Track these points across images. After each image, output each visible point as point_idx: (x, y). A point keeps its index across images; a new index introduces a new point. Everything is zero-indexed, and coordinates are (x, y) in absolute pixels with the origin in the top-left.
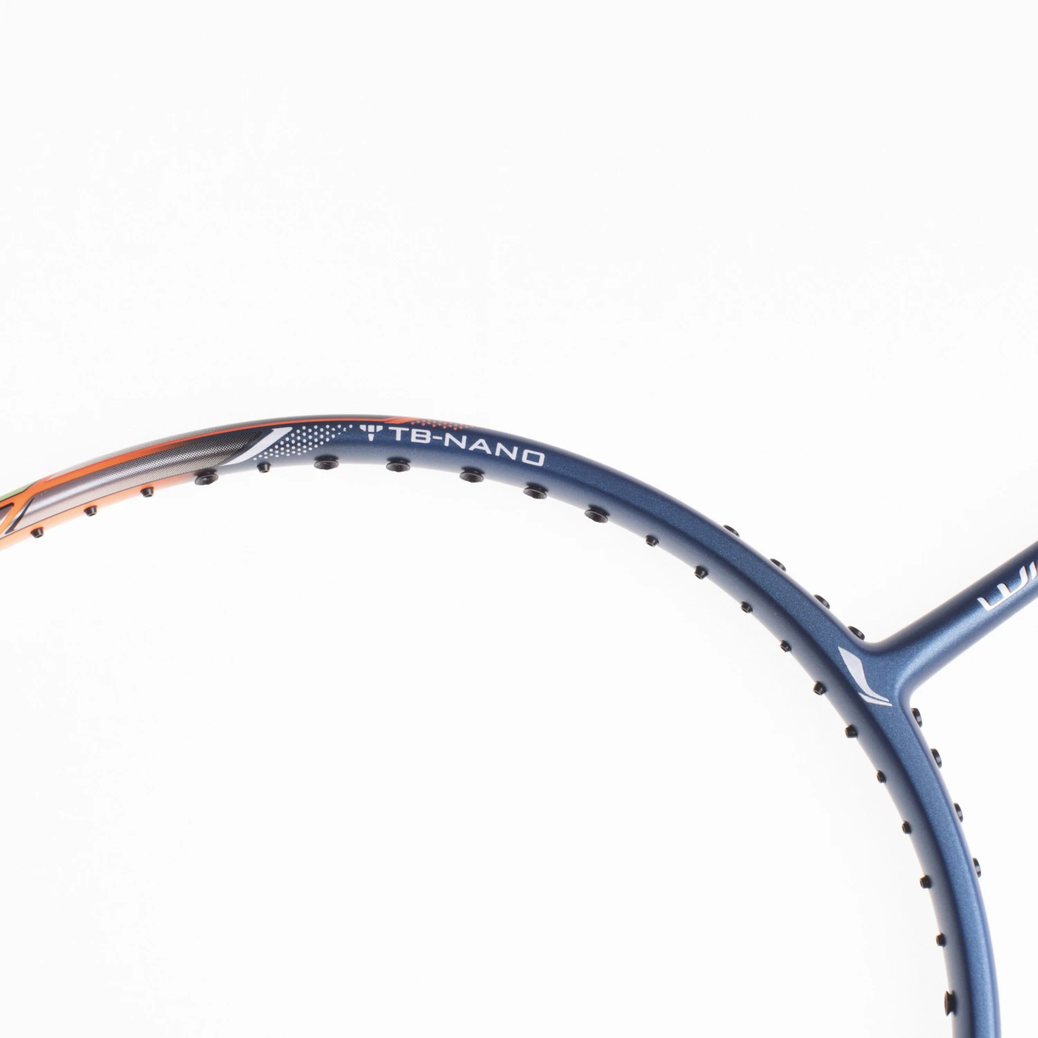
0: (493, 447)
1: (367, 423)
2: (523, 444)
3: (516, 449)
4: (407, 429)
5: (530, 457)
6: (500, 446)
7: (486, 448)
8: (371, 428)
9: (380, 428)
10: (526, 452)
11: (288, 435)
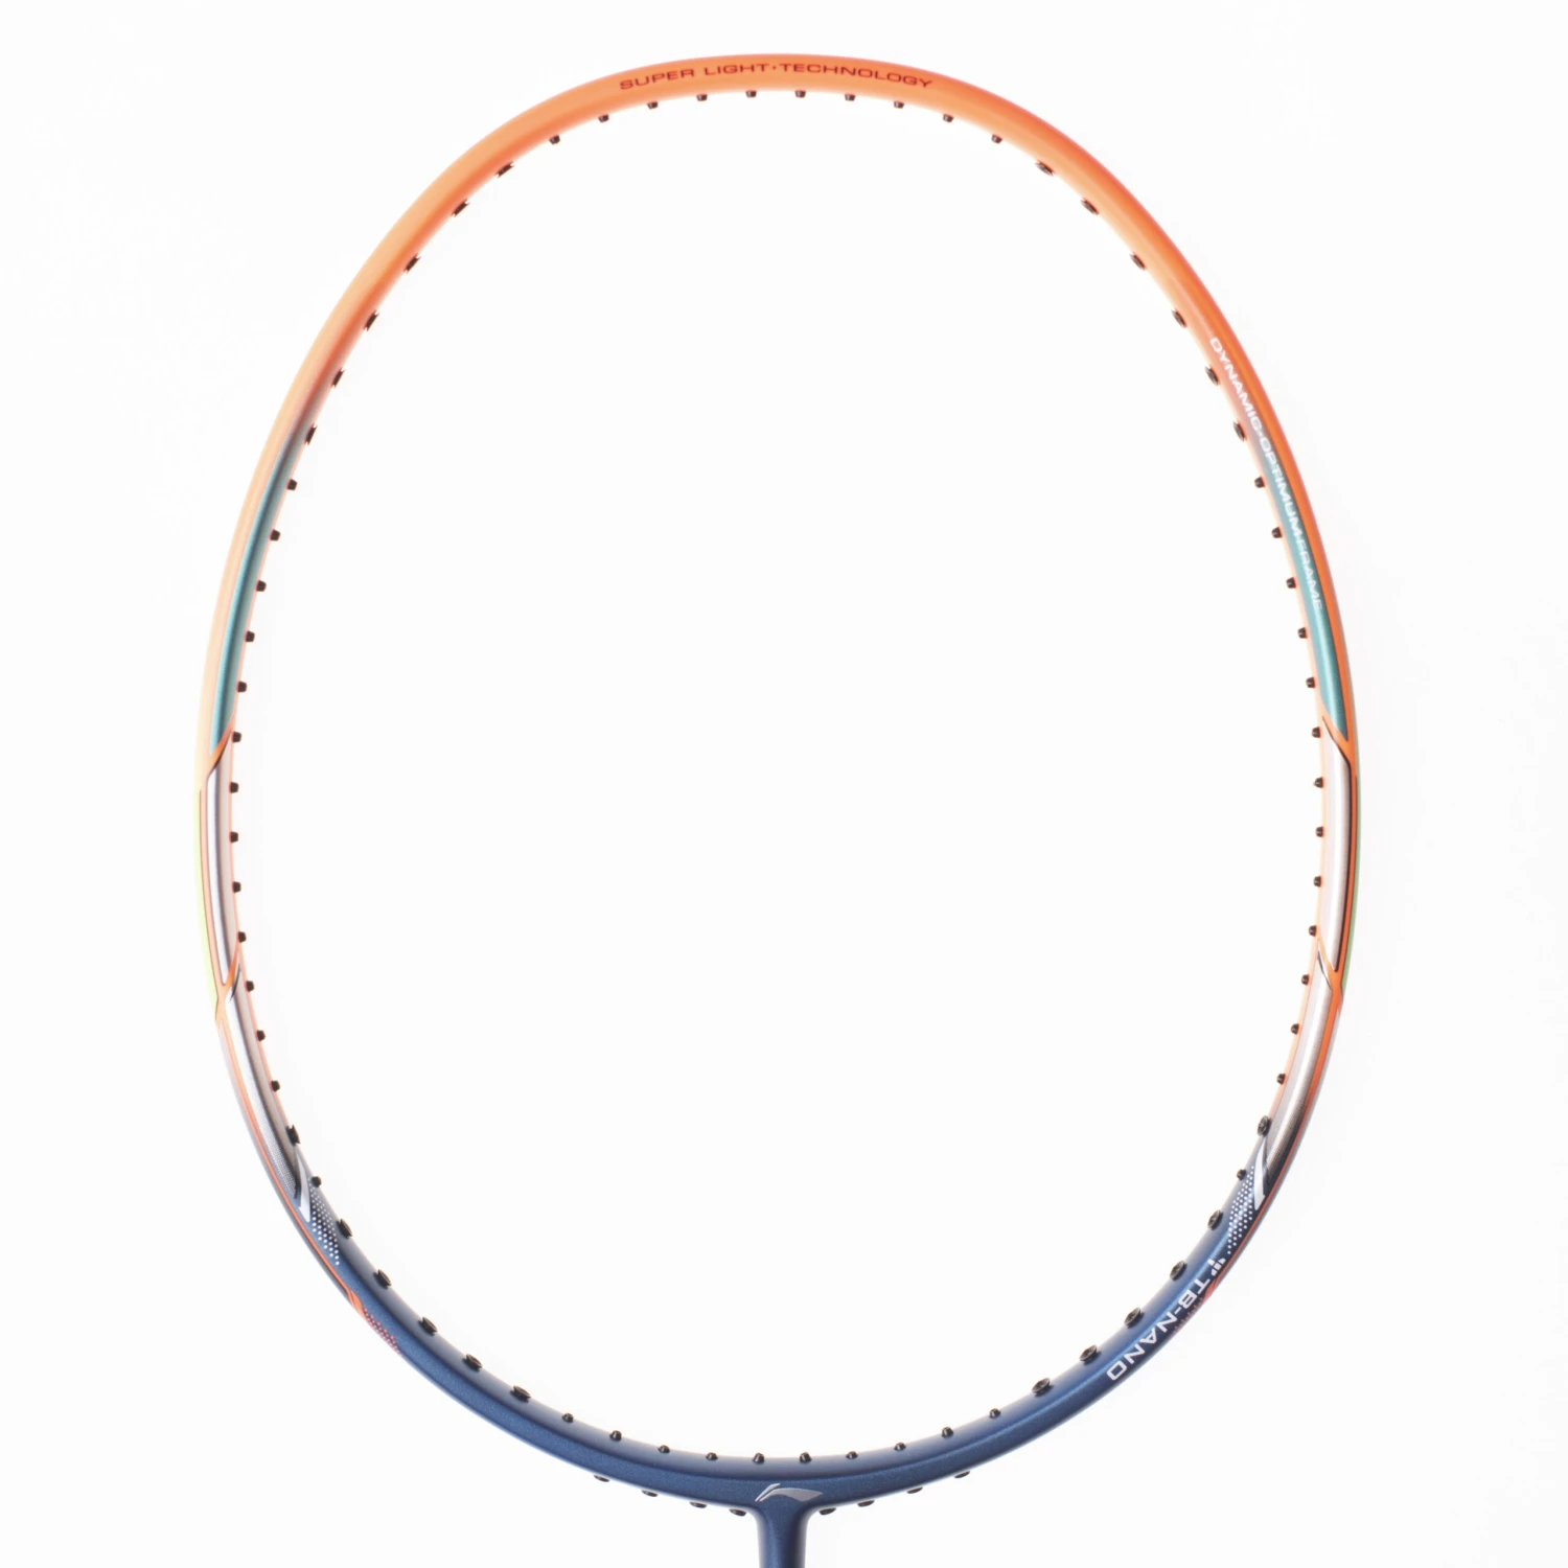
0: (1142, 1345)
1: (1223, 1266)
2: (1131, 1368)
3: (1132, 1362)
4: (1199, 1292)
5: (1118, 1369)
6: (1141, 1351)
7: (1147, 1341)
8: (1218, 1267)
9: (1214, 1273)
10: (1124, 1368)
11: (1253, 1204)
